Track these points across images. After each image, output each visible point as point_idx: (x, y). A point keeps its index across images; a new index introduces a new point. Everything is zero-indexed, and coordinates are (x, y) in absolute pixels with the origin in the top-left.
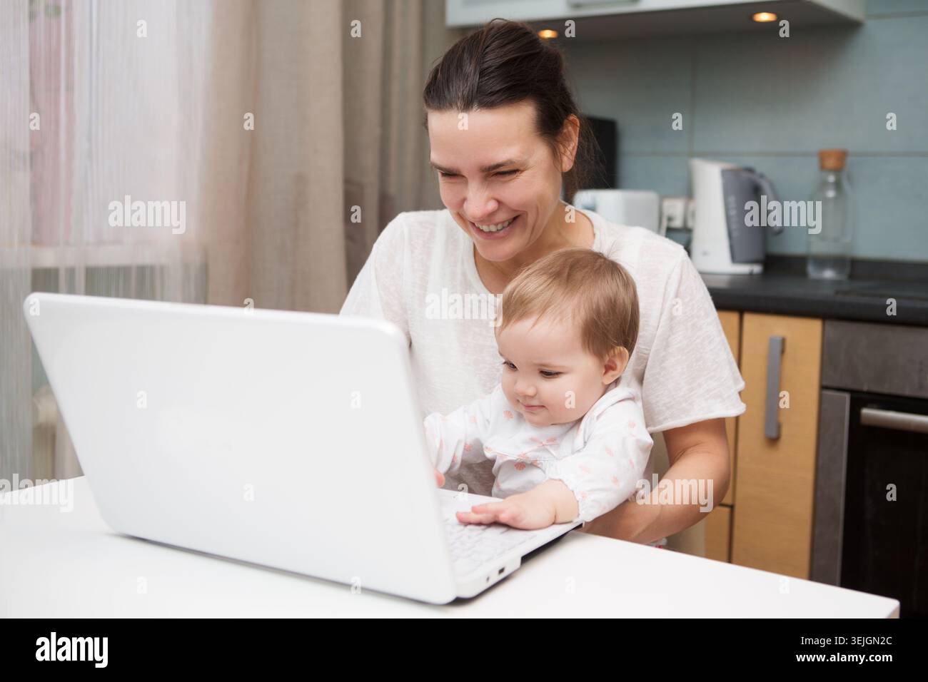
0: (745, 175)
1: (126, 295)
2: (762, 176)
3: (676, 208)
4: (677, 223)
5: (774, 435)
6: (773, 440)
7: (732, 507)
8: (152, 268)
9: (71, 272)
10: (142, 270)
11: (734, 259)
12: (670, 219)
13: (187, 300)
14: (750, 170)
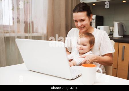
0: (121, 24)
1: (37, 39)
2: (123, 24)
3: (111, 28)
4: (112, 30)
5: (123, 59)
6: (123, 60)
7: (117, 69)
8: (40, 36)
9: (30, 37)
10: (39, 36)
11: (119, 35)
12: (111, 30)
13: (45, 40)
14: (122, 23)
